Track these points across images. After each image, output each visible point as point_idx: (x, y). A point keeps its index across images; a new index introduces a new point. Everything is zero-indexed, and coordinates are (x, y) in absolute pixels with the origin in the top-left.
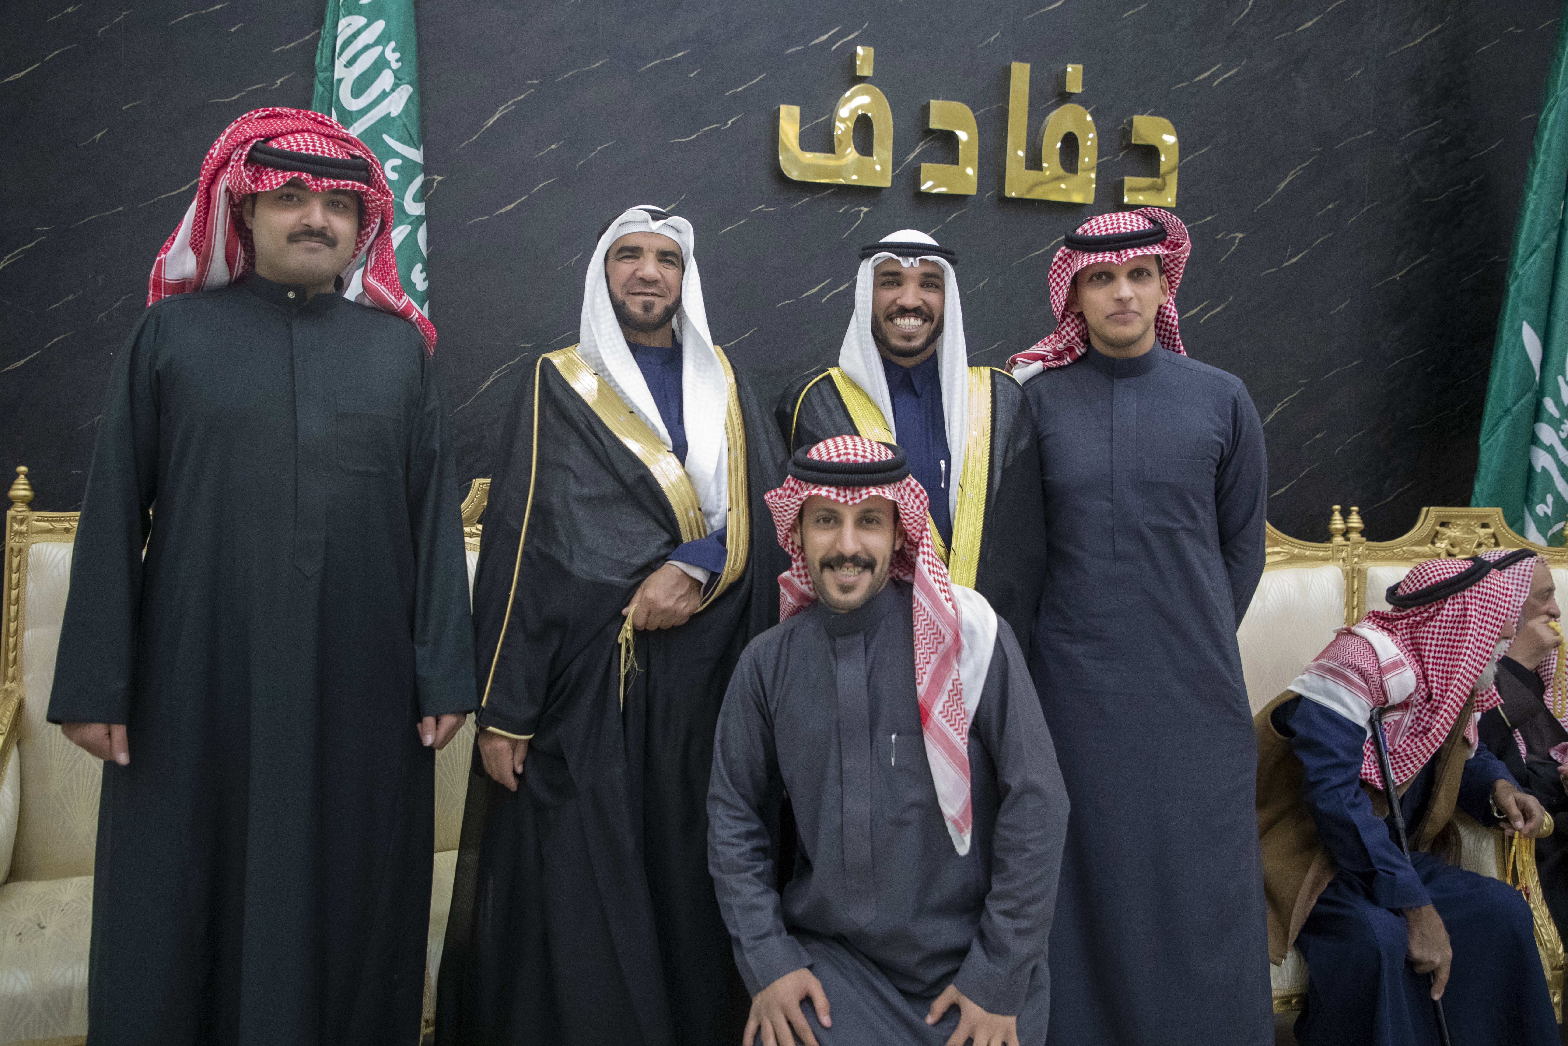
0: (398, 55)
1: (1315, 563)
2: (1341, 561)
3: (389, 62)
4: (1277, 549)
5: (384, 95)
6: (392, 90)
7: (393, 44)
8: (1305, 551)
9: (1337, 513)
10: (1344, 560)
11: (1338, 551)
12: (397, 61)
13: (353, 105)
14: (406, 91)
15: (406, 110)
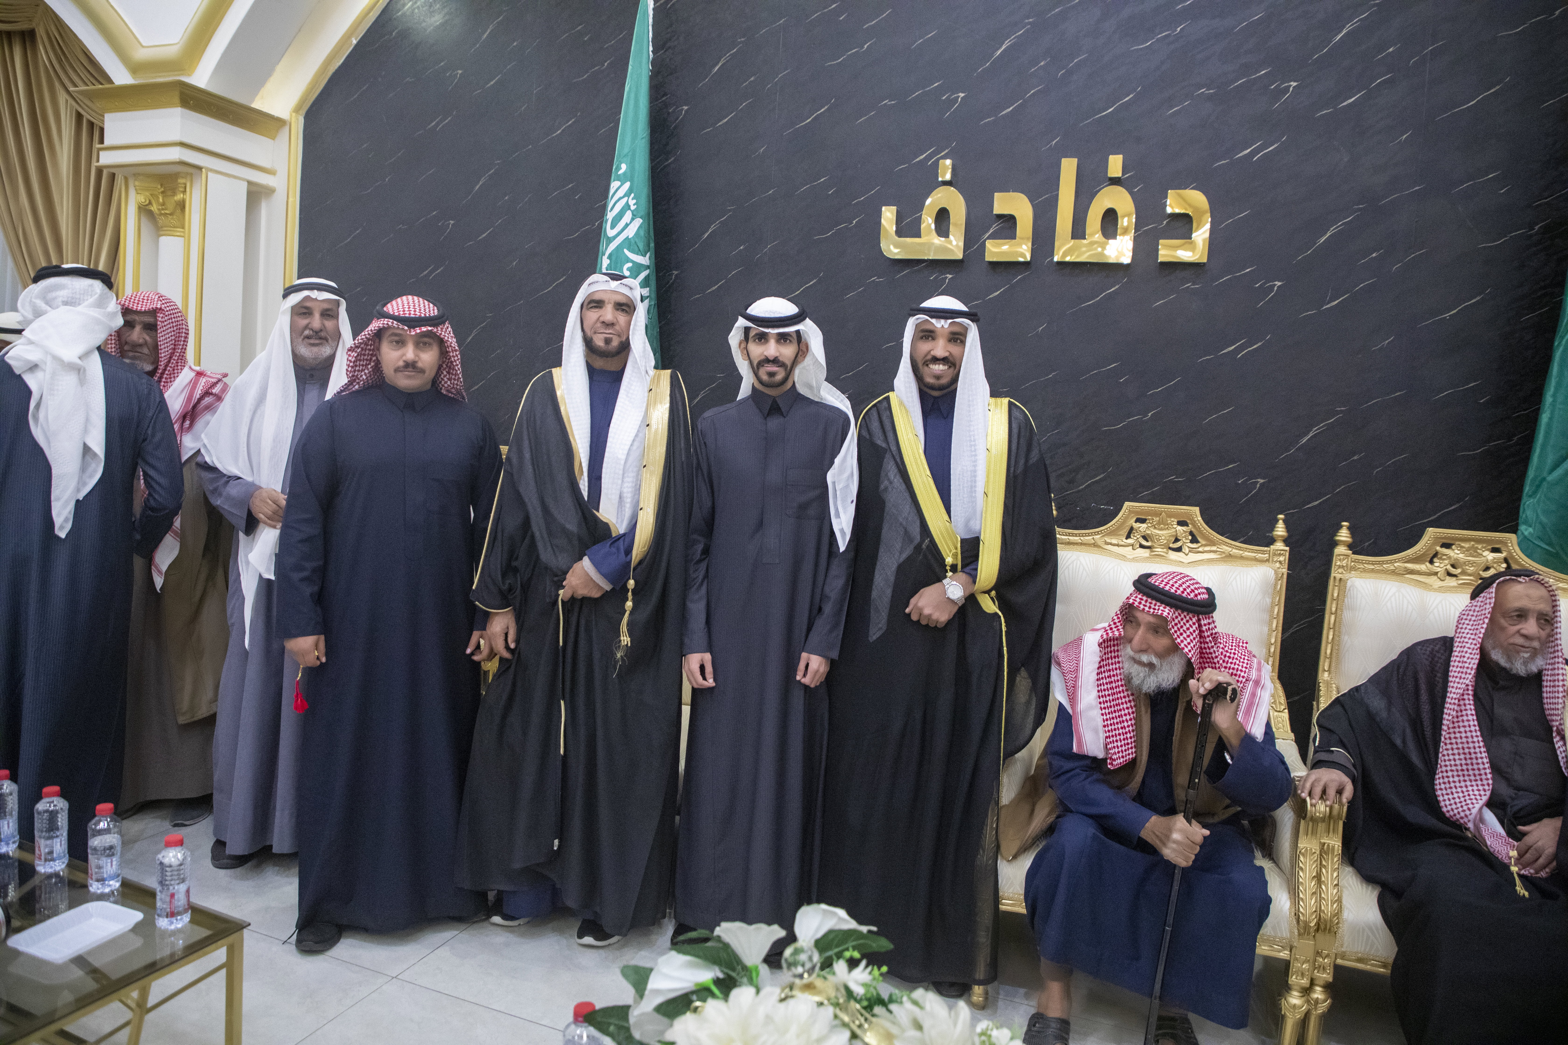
0: (635, 201)
1: (1249, 562)
2: (1278, 565)
3: (629, 206)
4: (1214, 548)
5: (627, 225)
6: (631, 222)
7: (632, 195)
8: (1241, 552)
9: (1281, 522)
10: (1280, 562)
11: (1275, 554)
12: (634, 205)
13: (611, 233)
14: (638, 222)
15: (637, 234)
